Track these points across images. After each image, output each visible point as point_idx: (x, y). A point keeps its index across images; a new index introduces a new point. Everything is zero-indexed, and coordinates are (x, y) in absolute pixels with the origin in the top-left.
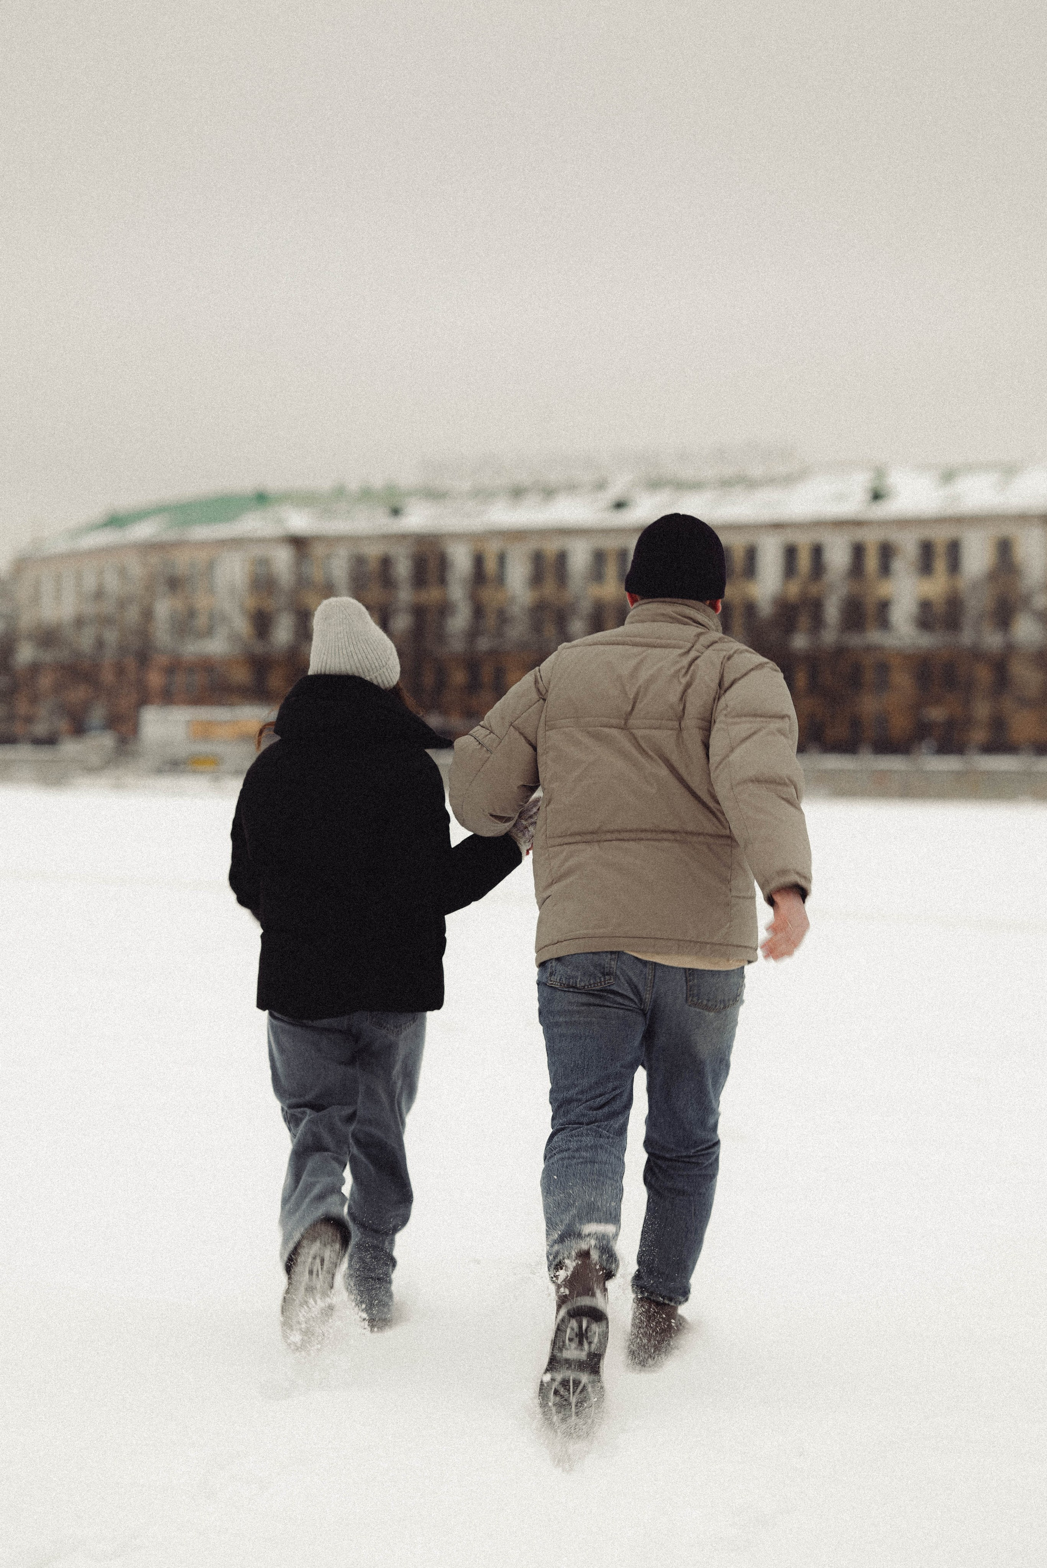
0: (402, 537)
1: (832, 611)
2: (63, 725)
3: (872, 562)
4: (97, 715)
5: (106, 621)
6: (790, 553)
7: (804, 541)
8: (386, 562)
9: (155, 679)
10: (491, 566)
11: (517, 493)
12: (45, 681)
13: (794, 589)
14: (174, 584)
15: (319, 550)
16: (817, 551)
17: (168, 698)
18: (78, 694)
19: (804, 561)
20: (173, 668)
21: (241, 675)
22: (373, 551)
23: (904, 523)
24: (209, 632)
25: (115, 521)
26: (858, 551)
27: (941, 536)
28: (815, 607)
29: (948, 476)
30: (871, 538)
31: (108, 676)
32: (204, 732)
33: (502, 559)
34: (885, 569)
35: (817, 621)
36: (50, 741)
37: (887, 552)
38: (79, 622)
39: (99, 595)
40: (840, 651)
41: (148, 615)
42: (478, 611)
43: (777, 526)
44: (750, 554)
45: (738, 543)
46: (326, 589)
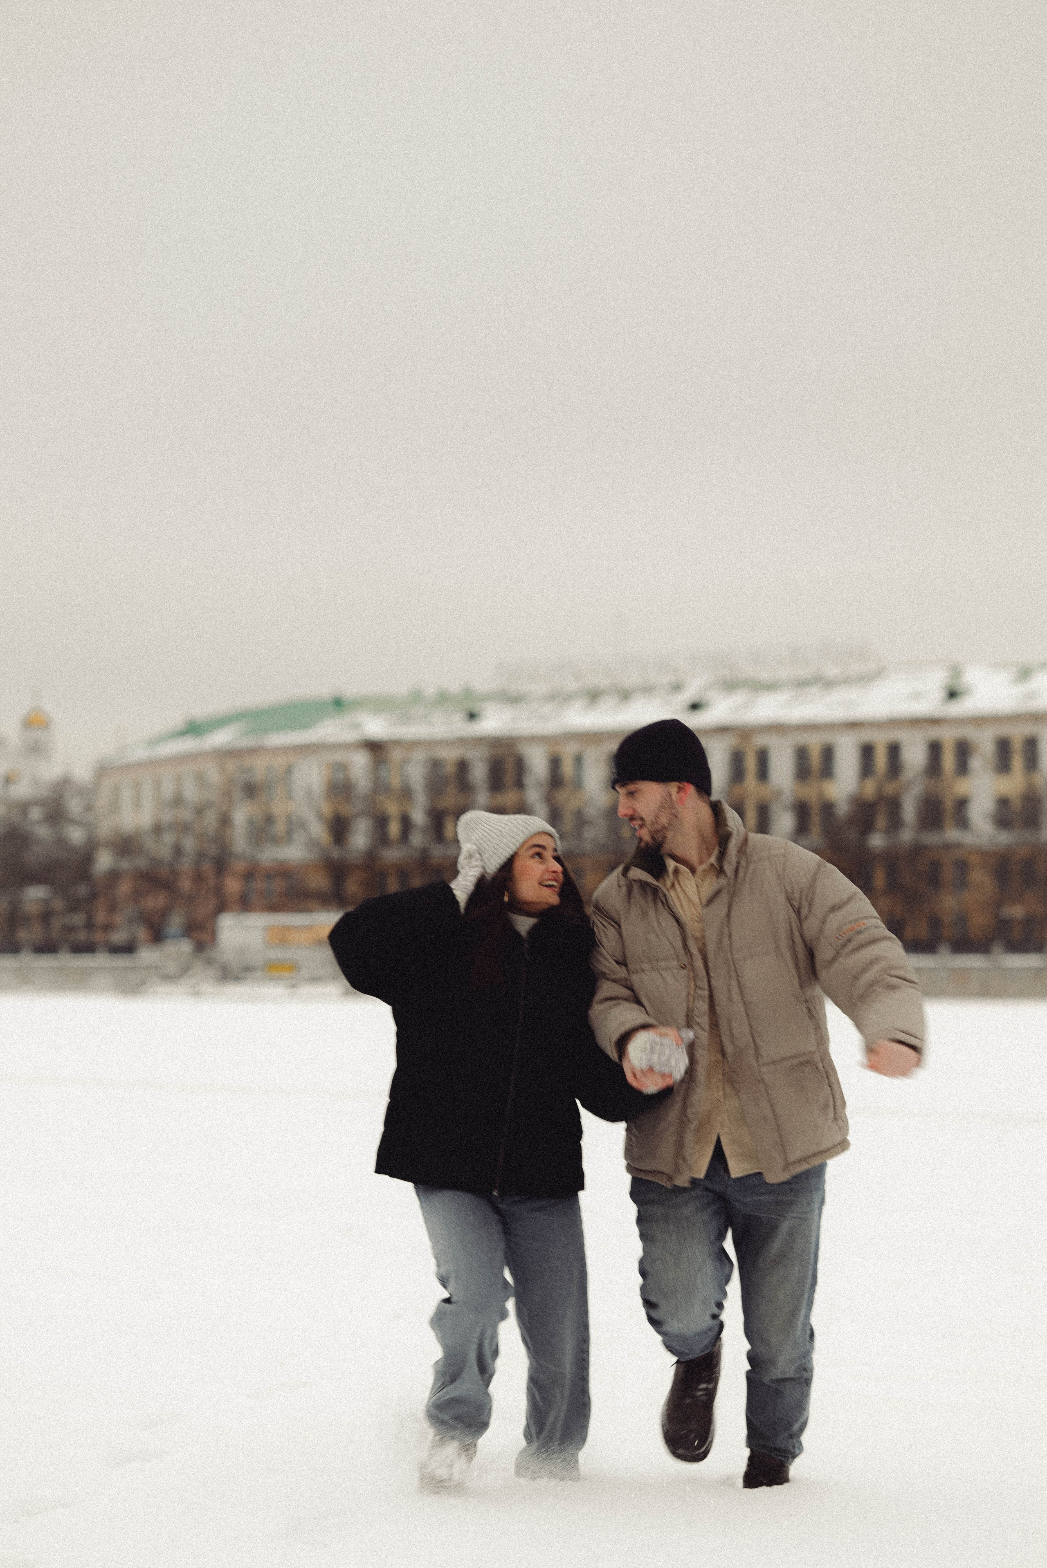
0: (480, 741)
1: (909, 811)
2: (142, 933)
3: (949, 760)
4: (176, 922)
5: (185, 828)
6: (867, 751)
7: (880, 740)
8: (463, 766)
9: (233, 886)
10: (567, 768)
11: (594, 696)
12: (124, 888)
13: (870, 788)
14: (251, 790)
15: (396, 755)
16: (894, 750)
17: (245, 904)
18: (155, 901)
19: (881, 759)
20: (251, 873)
21: (319, 881)
22: (450, 755)
23: (979, 721)
24: (288, 837)
25: (193, 729)
26: (935, 749)
27: (1017, 733)
28: (894, 806)
29: (1025, 673)
30: (948, 736)
31: (186, 884)
32: (281, 938)
33: (578, 760)
34: (963, 768)
35: (895, 822)
36: (129, 949)
37: (964, 750)
38: (158, 829)
39: (177, 801)
40: (917, 849)
41: (225, 821)
42: (556, 812)
43: (853, 725)
44: (828, 754)
45: (815, 743)
46: (406, 793)
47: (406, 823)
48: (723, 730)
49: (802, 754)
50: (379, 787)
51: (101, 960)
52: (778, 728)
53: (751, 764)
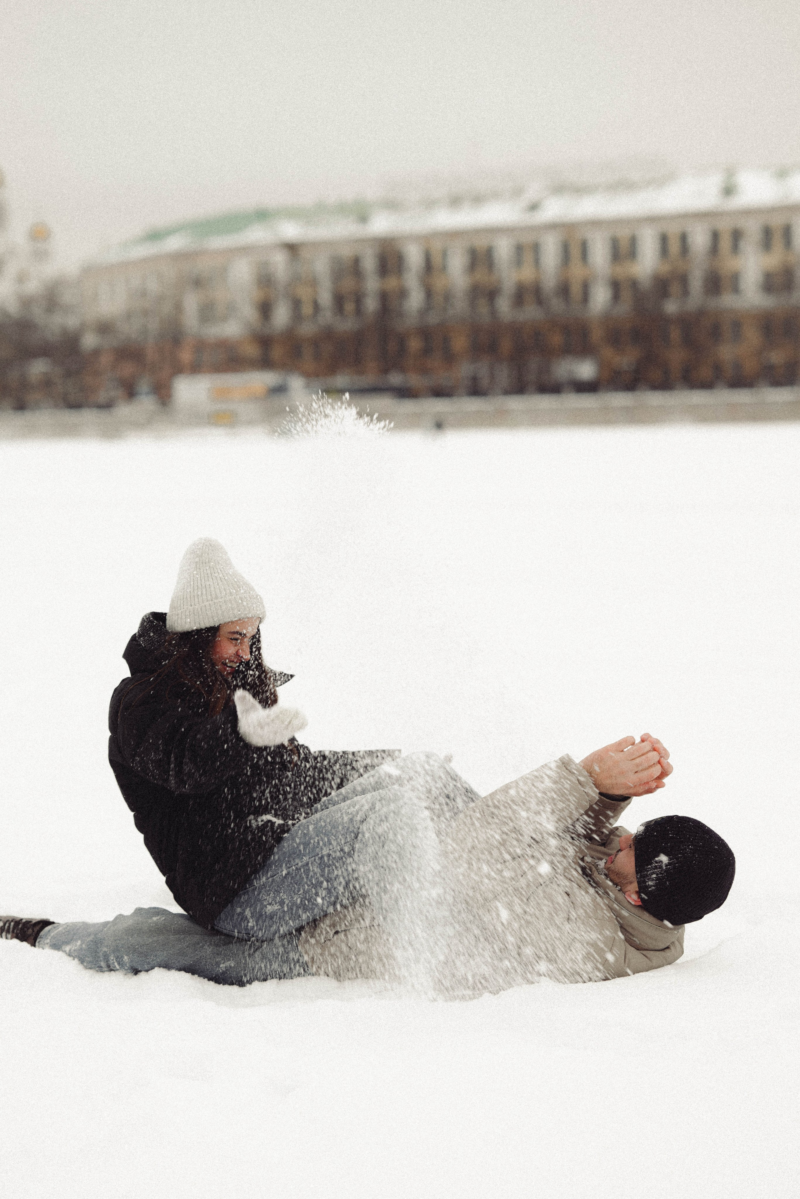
0: (369, 241)
1: (696, 283)
2: (118, 393)
3: (725, 244)
4: (145, 383)
5: (145, 313)
6: (664, 239)
7: (674, 230)
8: (356, 261)
9: (186, 356)
10: (437, 260)
11: (455, 201)
12: (105, 360)
13: (665, 268)
14: (198, 283)
15: (305, 254)
16: (684, 238)
17: (196, 369)
18: (127, 369)
19: (674, 246)
20: (201, 346)
21: (251, 350)
22: (347, 252)
23: (748, 212)
24: (225, 319)
25: (154, 236)
26: (715, 236)
27: (777, 221)
28: (683, 280)
29: (782, 174)
30: (725, 226)
31: (151, 354)
32: (220, 395)
33: (444, 254)
34: (735, 248)
35: (686, 292)
36: (107, 406)
37: (737, 235)
38: (129, 316)
39: (144, 294)
40: (701, 313)
41: (178, 307)
42: (429, 293)
43: (652, 220)
44: (633, 241)
45: (624, 233)
46: (313, 283)
47: (316, 306)
48: (553, 226)
49: (615, 244)
50: (296, 279)
51: (88, 416)
52: (596, 223)
53: (575, 252)
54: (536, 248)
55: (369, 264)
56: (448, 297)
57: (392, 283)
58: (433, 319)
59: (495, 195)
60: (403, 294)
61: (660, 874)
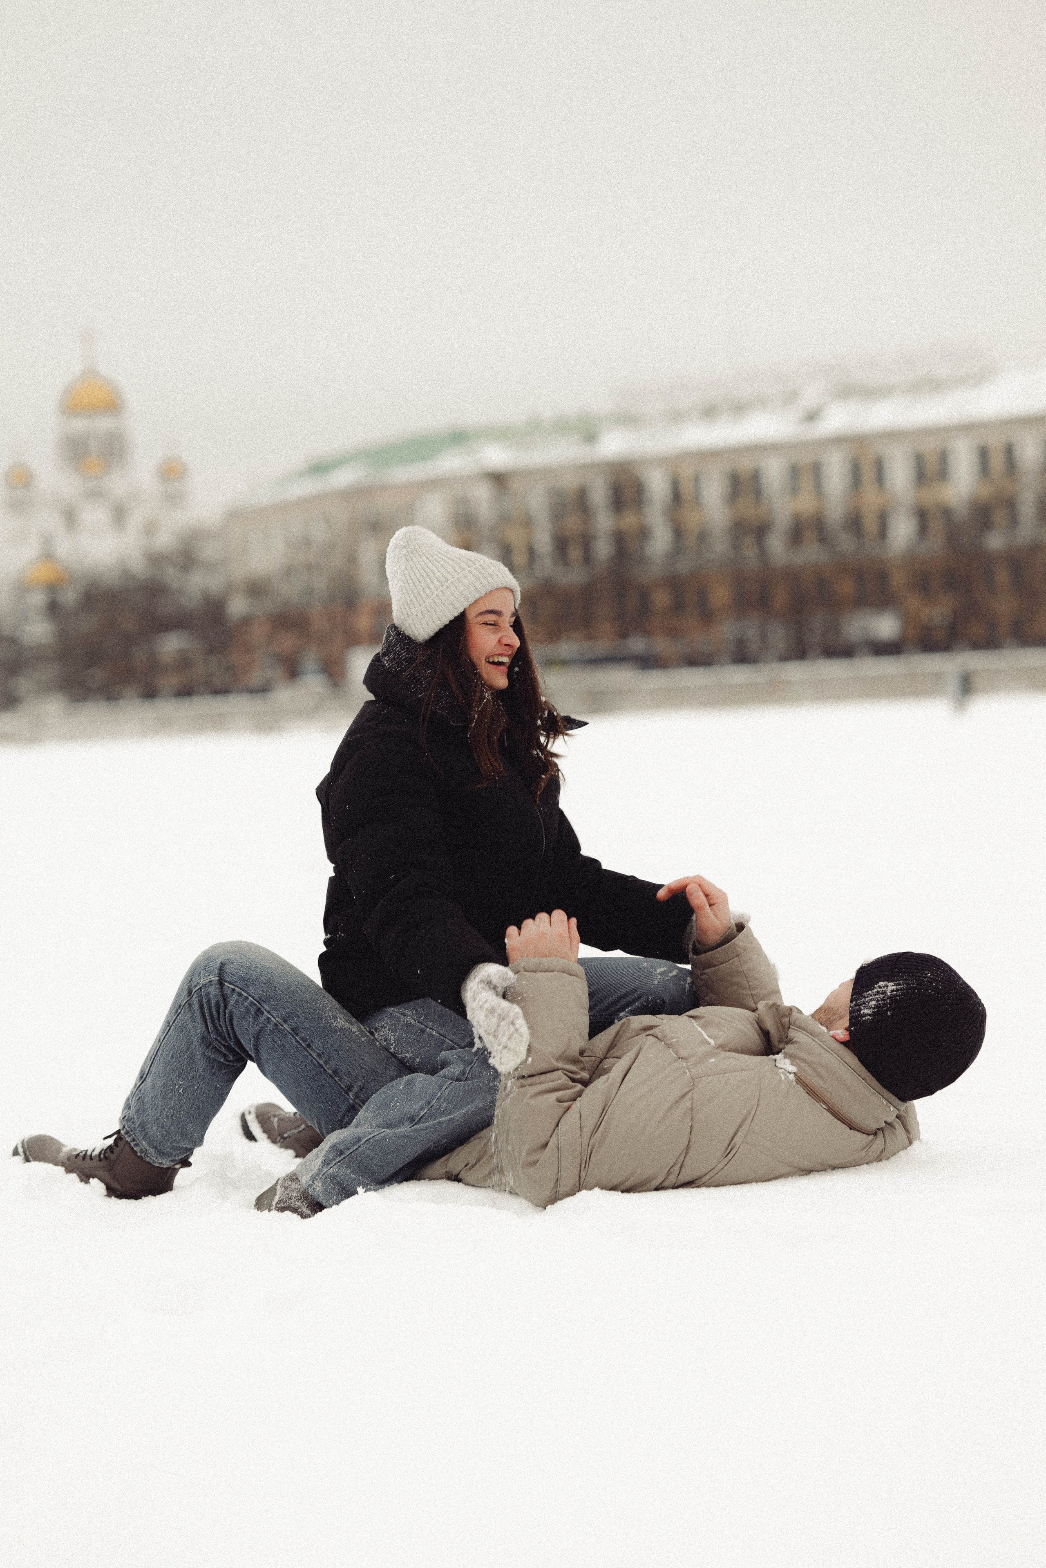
0: (594, 466)
1: (1027, 509)
2: (276, 673)
4: (310, 661)
5: (313, 568)
6: (983, 454)
7: (995, 441)
8: (582, 493)
9: (363, 622)
10: (687, 488)
11: (709, 412)
12: (258, 632)
13: (985, 492)
14: (377, 527)
15: (518, 485)
16: (1009, 451)
17: (374, 639)
18: (287, 642)
19: (997, 462)
22: (570, 482)
25: (319, 468)
28: (1010, 505)
31: (319, 623)
33: (697, 480)
35: (1014, 521)
36: (264, 689)
38: (289, 571)
39: (307, 542)
40: (1037, 548)
41: (352, 560)
42: (678, 533)
43: (968, 428)
44: (944, 457)
45: (930, 446)
46: (528, 522)
47: (532, 553)
48: (837, 441)
49: (919, 462)
50: (505, 519)
51: (236, 703)
52: (893, 435)
53: (868, 474)
54: (816, 469)
55: (599, 496)
56: (702, 537)
57: (629, 520)
58: (684, 566)
59: (761, 402)
60: (644, 533)
61: (881, 1001)
